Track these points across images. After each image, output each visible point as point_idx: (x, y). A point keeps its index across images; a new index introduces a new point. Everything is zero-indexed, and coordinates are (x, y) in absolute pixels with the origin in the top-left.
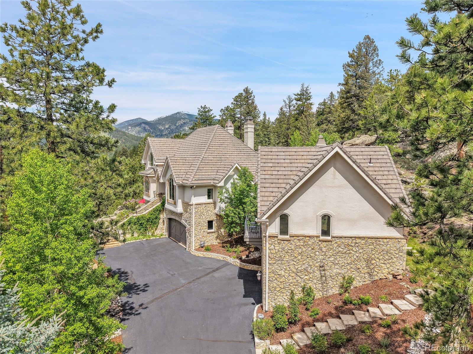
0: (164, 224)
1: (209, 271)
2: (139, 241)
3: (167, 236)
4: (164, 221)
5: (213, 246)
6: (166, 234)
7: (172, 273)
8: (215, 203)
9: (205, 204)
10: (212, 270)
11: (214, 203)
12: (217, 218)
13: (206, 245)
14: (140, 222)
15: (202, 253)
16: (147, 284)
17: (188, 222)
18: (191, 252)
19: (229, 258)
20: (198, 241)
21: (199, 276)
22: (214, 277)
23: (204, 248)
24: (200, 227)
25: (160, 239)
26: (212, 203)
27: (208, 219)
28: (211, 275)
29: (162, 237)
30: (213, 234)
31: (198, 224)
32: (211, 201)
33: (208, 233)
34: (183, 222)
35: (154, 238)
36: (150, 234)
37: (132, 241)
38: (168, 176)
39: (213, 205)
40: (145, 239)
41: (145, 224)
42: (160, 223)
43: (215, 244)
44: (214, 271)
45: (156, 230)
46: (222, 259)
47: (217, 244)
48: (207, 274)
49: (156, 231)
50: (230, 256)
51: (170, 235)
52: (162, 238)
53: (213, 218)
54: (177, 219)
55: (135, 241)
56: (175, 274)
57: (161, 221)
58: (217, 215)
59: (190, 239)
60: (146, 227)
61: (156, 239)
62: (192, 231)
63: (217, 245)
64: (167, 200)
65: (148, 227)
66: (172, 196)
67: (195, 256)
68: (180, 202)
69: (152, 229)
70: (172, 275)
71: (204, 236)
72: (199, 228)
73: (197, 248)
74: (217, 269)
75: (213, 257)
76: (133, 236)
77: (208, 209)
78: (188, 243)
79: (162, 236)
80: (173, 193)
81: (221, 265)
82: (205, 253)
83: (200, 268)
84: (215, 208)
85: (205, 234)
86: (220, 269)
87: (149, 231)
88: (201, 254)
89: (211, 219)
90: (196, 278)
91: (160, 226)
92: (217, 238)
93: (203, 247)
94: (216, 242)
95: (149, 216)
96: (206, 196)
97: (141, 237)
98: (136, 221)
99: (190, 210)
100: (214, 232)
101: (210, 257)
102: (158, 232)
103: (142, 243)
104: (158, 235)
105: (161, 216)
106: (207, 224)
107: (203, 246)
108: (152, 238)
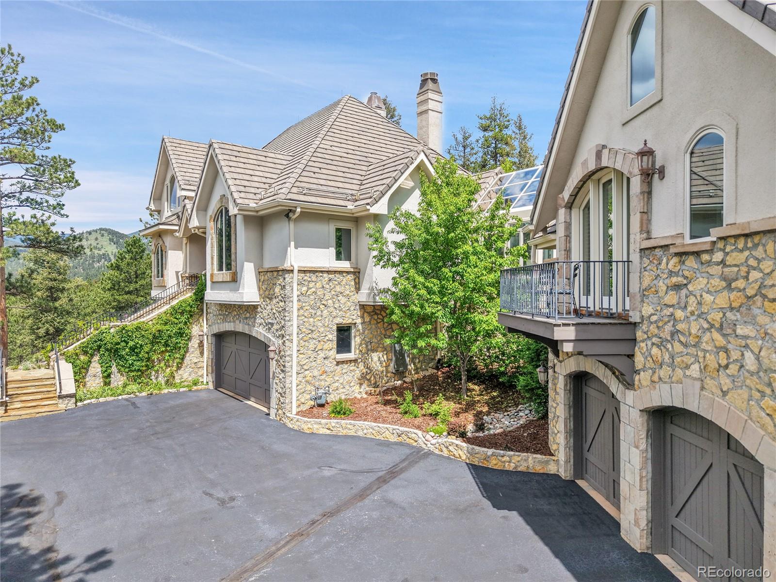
0: (202, 353)
1: (364, 481)
2: (126, 400)
3: (211, 386)
4: (201, 344)
5: (354, 401)
6: (207, 380)
7: (221, 495)
8: (357, 274)
9: (328, 272)
10: (372, 477)
11: (354, 273)
12: (362, 317)
13: (332, 398)
14: (131, 344)
15: (323, 421)
16: (103, 552)
17: (275, 327)
18: (287, 421)
19: (420, 433)
20: (309, 387)
21: (331, 504)
22: (390, 503)
23: (329, 409)
24: (312, 342)
25: (190, 394)
26: (348, 273)
27: (339, 320)
28: (376, 496)
29: (195, 388)
30: (352, 367)
31: (308, 333)
32: (345, 265)
33: (338, 363)
34: (259, 331)
35: (173, 390)
36: (162, 380)
37: (102, 400)
38: (214, 205)
39: (351, 277)
40: (144, 394)
41: (146, 349)
42: (191, 350)
43: (359, 397)
44: (382, 481)
45: (179, 368)
46: (393, 439)
47: (365, 396)
48: (362, 495)
49: (180, 372)
50: (419, 427)
51: (219, 383)
52: (197, 391)
53: (354, 317)
54: (240, 327)
55: (112, 398)
56: (232, 499)
57: (194, 343)
58: (363, 307)
59: (283, 381)
60: (148, 359)
61: (178, 393)
62: (291, 356)
63: (366, 400)
64: (212, 275)
65: (155, 357)
66: (227, 259)
67: (300, 433)
68: (248, 272)
69: (168, 366)
70: (222, 502)
71: (325, 372)
72: (312, 346)
73: (304, 408)
74: (393, 473)
75: (360, 433)
76: (107, 384)
77: (338, 289)
78: (274, 396)
79: (195, 384)
80: (229, 249)
81: (398, 460)
82: (333, 422)
83: (327, 472)
84: (358, 289)
85: (330, 365)
86: (402, 471)
87: (157, 372)
88: (320, 426)
89: (347, 321)
90: (320, 511)
91: (192, 357)
92: (363, 378)
93: (322, 406)
94: (359, 392)
95: (159, 327)
96: (333, 251)
97: (134, 387)
98: (117, 339)
99: (283, 287)
100: (355, 361)
101: (352, 433)
102: (185, 375)
103: (134, 404)
104: (186, 384)
105: (195, 330)
106: (333, 336)
107: (322, 401)
108: (166, 391)
